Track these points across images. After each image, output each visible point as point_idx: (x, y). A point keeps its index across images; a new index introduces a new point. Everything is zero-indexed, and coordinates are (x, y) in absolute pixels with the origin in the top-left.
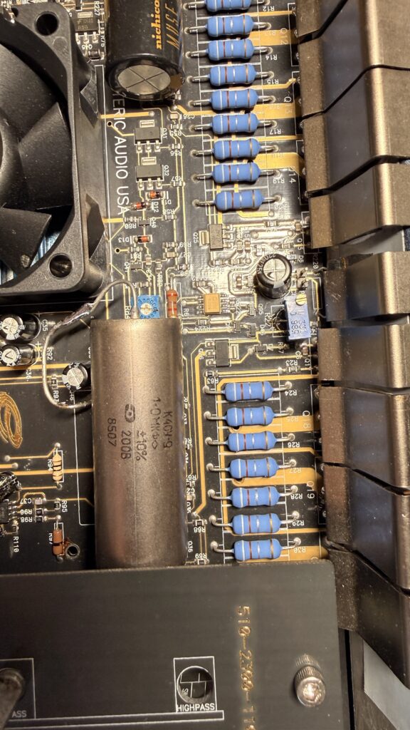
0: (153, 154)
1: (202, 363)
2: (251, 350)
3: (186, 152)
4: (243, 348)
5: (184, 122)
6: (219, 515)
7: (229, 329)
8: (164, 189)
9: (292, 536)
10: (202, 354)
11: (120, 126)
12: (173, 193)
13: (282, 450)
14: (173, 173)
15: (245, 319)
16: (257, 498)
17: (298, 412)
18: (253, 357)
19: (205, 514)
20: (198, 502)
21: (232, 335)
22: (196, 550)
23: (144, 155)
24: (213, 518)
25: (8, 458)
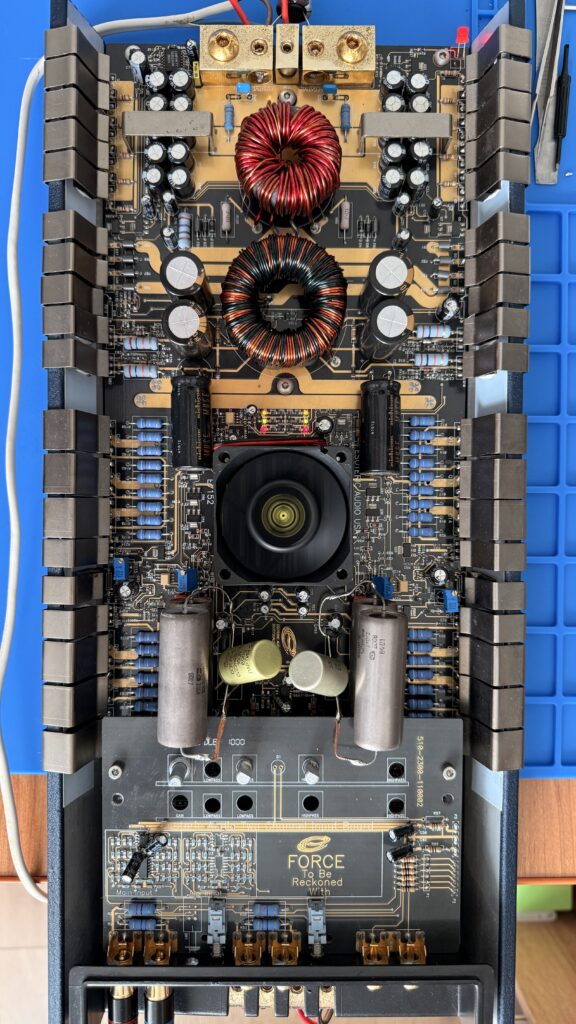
0: (375, 502)
2: (422, 612)
3: (393, 504)
4: (418, 611)
5: (394, 486)
7: (411, 600)
8: (381, 522)
11: (357, 485)
12: (385, 524)
13: (436, 666)
14: (385, 513)
15: (419, 596)
16: (423, 690)
17: (444, 647)
18: (422, 615)
21: (413, 603)
23: (370, 502)
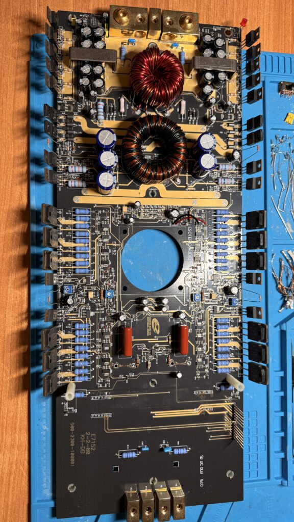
1: (209, 312)
2: (222, 309)
4: (220, 308)
6: (212, 354)
7: (217, 303)
9: (231, 360)
10: (210, 309)
11: (189, 245)
13: (230, 337)
15: (221, 301)
16: (224, 349)
17: (234, 326)
18: (223, 311)
19: (208, 354)
20: (207, 350)
21: (218, 305)
22: (206, 363)
24: (211, 355)
25: (155, 337)
